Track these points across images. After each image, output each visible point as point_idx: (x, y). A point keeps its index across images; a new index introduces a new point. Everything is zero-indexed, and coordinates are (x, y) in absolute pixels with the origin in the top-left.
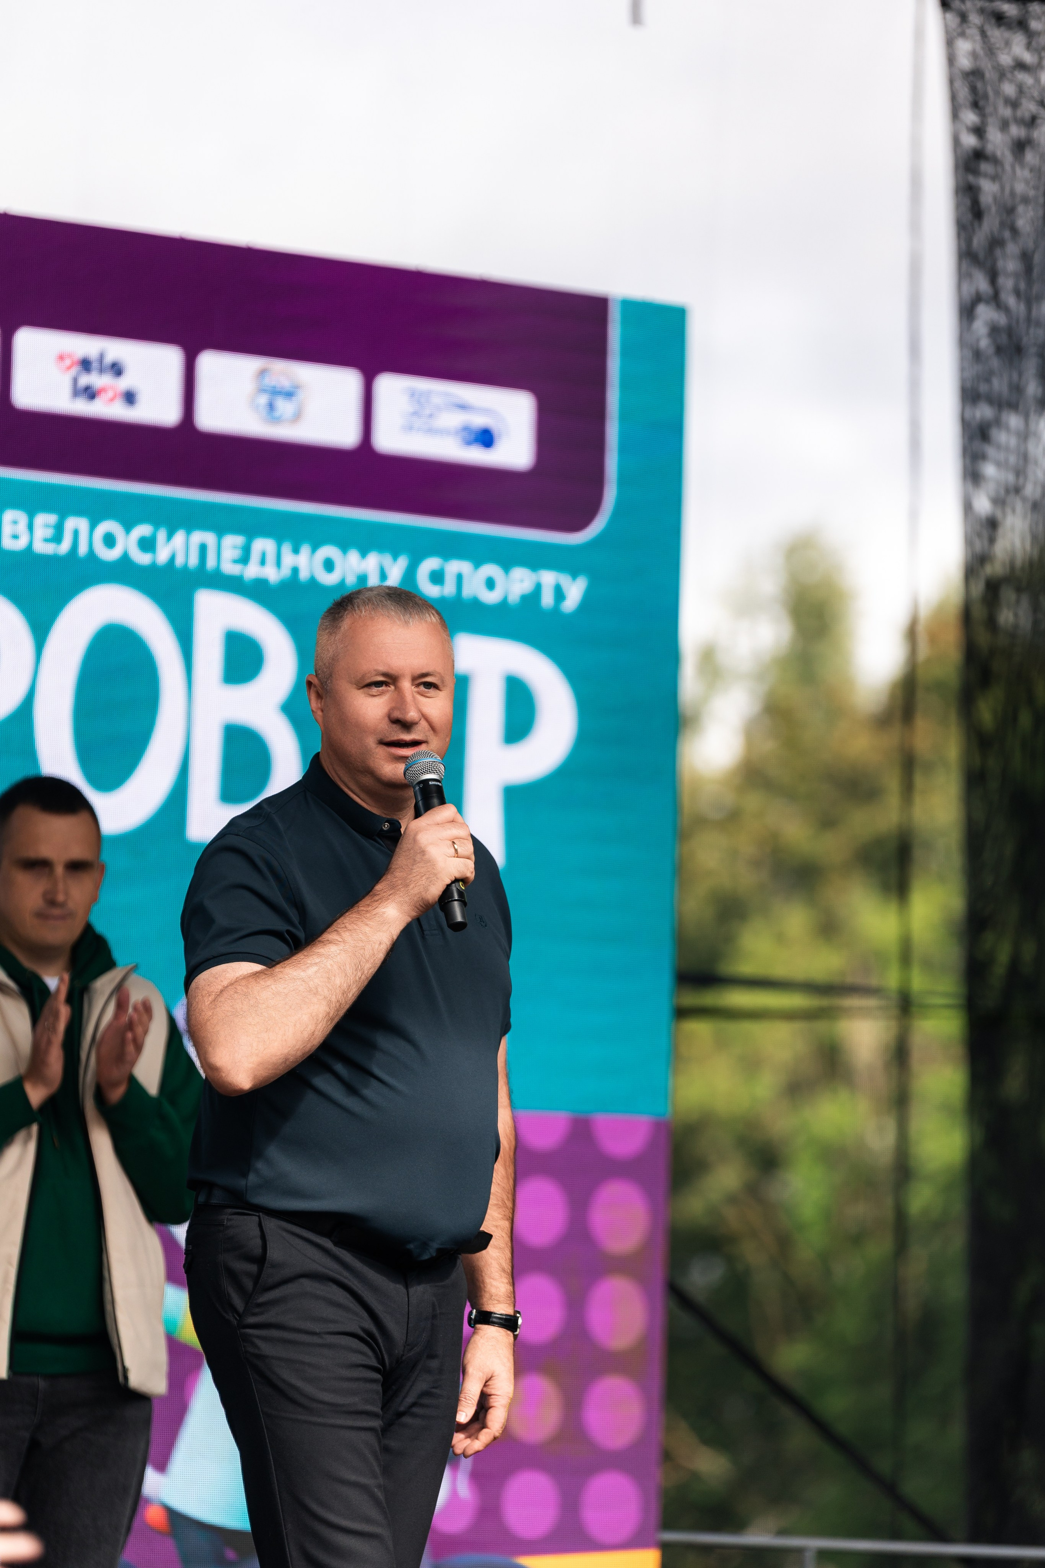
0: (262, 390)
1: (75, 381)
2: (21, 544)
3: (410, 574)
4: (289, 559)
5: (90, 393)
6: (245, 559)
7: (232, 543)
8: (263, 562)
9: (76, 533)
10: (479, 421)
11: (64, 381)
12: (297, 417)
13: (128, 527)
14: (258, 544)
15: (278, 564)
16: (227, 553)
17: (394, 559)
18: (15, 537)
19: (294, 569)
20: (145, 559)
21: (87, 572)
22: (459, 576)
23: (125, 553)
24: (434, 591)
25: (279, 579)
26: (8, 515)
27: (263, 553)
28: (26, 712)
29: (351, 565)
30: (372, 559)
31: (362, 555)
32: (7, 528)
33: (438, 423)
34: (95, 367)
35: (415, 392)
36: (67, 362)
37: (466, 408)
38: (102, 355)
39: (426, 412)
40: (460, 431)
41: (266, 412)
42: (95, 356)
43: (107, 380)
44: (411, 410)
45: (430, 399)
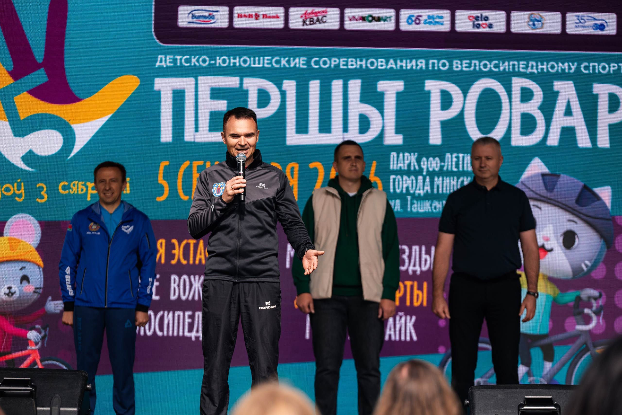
0: (531, 20)
1: (474, 23)
2: (459, 69)
3: (578, 68)
5: (478, 26)
6: (527, 68)
7: (522, 63)
8: (532, 68)
9: (475, 64)
10: (599, 23)
11: (471, 23)
12: (542, 26)
13: (490, 63)
14: (530, 63)
15: (537, 68)
16: (521, 66)
17: (573, 65)
18: (457, 67)
19: (542, 69)
20: (496, 70)
21: (479, 75)
22: (594, 67)
23: (491, 69)
24: (586, 72)
25: (538, 72)
26: (455, 61)
27: (532, 65)
28: (461, 114)
29: (560, 66)
30: (566, 65)
31: (563, 64)
32: (455, 65)
33: (586, 25)
34: (480, 19)
35: (579, 16)
36: (471, 18)
37: (595, 19)
38: (482, 15)
39: (583, 21)
40: (594, 26)
41: (532, 26)
42: (479, 15)
43: (484, 22)
44: (578, 21)
45: (583, 18)
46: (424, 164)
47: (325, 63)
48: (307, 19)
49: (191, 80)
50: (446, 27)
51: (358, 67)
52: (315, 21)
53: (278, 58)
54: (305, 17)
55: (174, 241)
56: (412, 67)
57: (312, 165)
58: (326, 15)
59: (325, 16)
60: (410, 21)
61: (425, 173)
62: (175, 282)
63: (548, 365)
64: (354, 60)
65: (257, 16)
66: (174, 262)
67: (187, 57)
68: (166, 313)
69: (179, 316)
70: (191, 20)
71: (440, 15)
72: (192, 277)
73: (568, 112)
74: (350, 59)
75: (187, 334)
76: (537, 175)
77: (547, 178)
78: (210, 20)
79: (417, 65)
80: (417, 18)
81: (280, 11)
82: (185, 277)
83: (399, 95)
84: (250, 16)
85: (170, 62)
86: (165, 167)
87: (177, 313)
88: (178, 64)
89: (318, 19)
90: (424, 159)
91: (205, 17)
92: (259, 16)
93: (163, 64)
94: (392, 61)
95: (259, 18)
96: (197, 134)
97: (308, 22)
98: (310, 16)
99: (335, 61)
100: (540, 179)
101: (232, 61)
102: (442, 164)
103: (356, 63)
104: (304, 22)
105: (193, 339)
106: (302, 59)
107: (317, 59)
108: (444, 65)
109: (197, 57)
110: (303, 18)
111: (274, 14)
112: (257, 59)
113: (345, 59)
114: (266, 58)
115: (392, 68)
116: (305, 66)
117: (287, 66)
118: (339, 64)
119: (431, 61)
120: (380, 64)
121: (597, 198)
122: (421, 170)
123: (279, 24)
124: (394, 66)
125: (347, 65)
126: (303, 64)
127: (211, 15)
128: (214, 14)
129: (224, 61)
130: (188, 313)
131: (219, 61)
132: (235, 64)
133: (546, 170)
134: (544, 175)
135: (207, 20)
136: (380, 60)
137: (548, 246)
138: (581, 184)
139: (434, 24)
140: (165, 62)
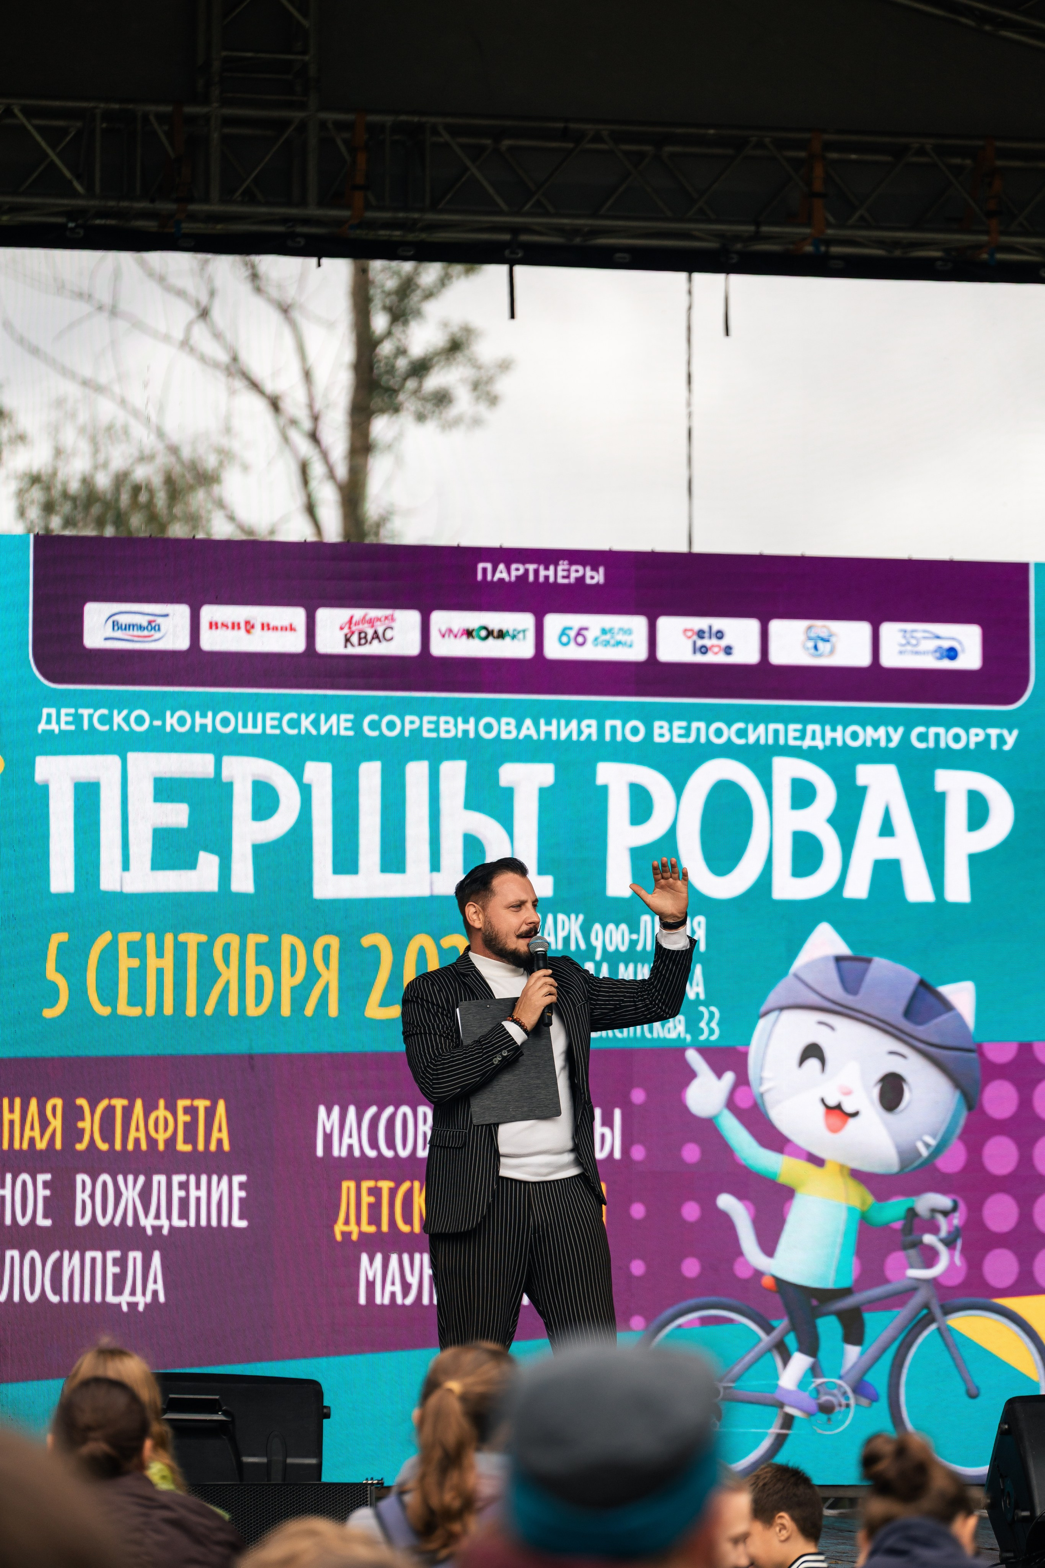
0: (810, 639)
1: (695, 643)
2: (666, 739)
3: (906, 737)
4: (829, 734)
5: (704, 650)
6: (802, 737)
7: (794, 728)
8: (813, 738)
9: (698, 729)
10: (946, 644)
11: (689, 645)
12: (832, 651)
13: (729, 726)
14: (810, 728)
15: (823, 738)
16: (791, 734)
17: (896, 730)
18: (662, 735)
19: (834, 740)
20: (741, 742)
21: (707, 752)
22: (937, 736)
23: (729, 739)
24: (921, 746)
25: (825, 747)
26: (657, 724)
27: (814, 732)
28: (671, 834)
29: (869, 735)
30: (882, 731)
31: (876, 729)
32: (657, 731)
33: (921, 648)
34: (707, 635)
35: (905, 631)
36: (689, 634)
37: (938, 637)
38: (710, 628)
39: (914, 642)
40: (936, 651)
41: (813, 651)
42: (706, 629)
43: (714, 641)
44: (904, 642)
45: (915, 634)
46: (597, 938)
47: (391, 726)
48: (353, 633)
49: (113, 761)
50: (638, 653)
51: (460, 735)
52: (369, 637)
53: (294, 715)
54: (350, 628)
55: (82, 1102)
56: (570, 735)
57: (367, 941)
58: (393, 625)
59: (392, 628)
60: (565, 639)
61: (598, 956)
62: (84, 1190)
63: (853, 1352)
64: (451, 720)
65: (249, 627)
66: (80, 1147)
67: (105, 711)
68: (66, 1254)
69: (93, 1260)
70: (110, 633)
71: (626, 626)
72: (120, 1178)
73: (887, 829)
74: (443, 719)
75: (111, 1298)
76: (825, 959)
77: (846, 965)
78: (153, 632)
79: (580, 732)
80: (578, 634)
81: (296, 615)
82: (105, 1177)
83: (543, 792)
84: (235, 626)
85: (67, 723)
86: (61, 946)
87: (89, 1255)
88: (86, 726)
89: (376, 632)
90: (597, 927)
91: (141, 628)
92: (253, 627)
93: (54, 727)
94: (528, 722)
95: (252, 631)
96: (126, 874)
97: (355, 639)
98: (361, 627)
99: (412, 722)
100: (832, 965)
101: (199, 721)
102: (634, 937)
103: (456, 725)
104: (347, 640)
105: (125, 1308)
106: (343, 717)
107: (375, 717)
108: (635, 731)
109: (125, 712)
110: (346, 630)
111: (286, 623)
112: (250, 716)
113: (434, 718)
114: (269, 715)
115: (528, 737)
116: (351, 733)
117: (314, 732)
118: (420, 728)
119: (609, 723)
120: (504, 728)
121: (946, 1006)
122: (591, 949)
123: (295, 644)
124: (533, 732)
125: (436, 730)
126: (346, 729)
127: (153, 624)
128: (159, 620)
129: (182, 721)
130: (112, 1254)
131: (171, 721)
132: (204, 727)
133: (844, 950)
134: (839, 959)
135: (146, 633)
136: (504, 720)
137: (848, 1108)
138: (915, 977)
139: (614, 646)
140: (58, 722)
